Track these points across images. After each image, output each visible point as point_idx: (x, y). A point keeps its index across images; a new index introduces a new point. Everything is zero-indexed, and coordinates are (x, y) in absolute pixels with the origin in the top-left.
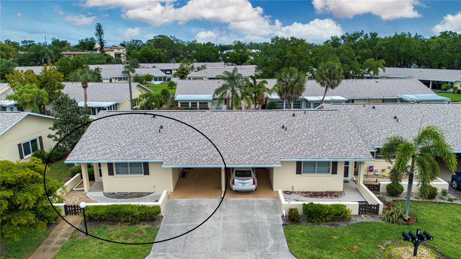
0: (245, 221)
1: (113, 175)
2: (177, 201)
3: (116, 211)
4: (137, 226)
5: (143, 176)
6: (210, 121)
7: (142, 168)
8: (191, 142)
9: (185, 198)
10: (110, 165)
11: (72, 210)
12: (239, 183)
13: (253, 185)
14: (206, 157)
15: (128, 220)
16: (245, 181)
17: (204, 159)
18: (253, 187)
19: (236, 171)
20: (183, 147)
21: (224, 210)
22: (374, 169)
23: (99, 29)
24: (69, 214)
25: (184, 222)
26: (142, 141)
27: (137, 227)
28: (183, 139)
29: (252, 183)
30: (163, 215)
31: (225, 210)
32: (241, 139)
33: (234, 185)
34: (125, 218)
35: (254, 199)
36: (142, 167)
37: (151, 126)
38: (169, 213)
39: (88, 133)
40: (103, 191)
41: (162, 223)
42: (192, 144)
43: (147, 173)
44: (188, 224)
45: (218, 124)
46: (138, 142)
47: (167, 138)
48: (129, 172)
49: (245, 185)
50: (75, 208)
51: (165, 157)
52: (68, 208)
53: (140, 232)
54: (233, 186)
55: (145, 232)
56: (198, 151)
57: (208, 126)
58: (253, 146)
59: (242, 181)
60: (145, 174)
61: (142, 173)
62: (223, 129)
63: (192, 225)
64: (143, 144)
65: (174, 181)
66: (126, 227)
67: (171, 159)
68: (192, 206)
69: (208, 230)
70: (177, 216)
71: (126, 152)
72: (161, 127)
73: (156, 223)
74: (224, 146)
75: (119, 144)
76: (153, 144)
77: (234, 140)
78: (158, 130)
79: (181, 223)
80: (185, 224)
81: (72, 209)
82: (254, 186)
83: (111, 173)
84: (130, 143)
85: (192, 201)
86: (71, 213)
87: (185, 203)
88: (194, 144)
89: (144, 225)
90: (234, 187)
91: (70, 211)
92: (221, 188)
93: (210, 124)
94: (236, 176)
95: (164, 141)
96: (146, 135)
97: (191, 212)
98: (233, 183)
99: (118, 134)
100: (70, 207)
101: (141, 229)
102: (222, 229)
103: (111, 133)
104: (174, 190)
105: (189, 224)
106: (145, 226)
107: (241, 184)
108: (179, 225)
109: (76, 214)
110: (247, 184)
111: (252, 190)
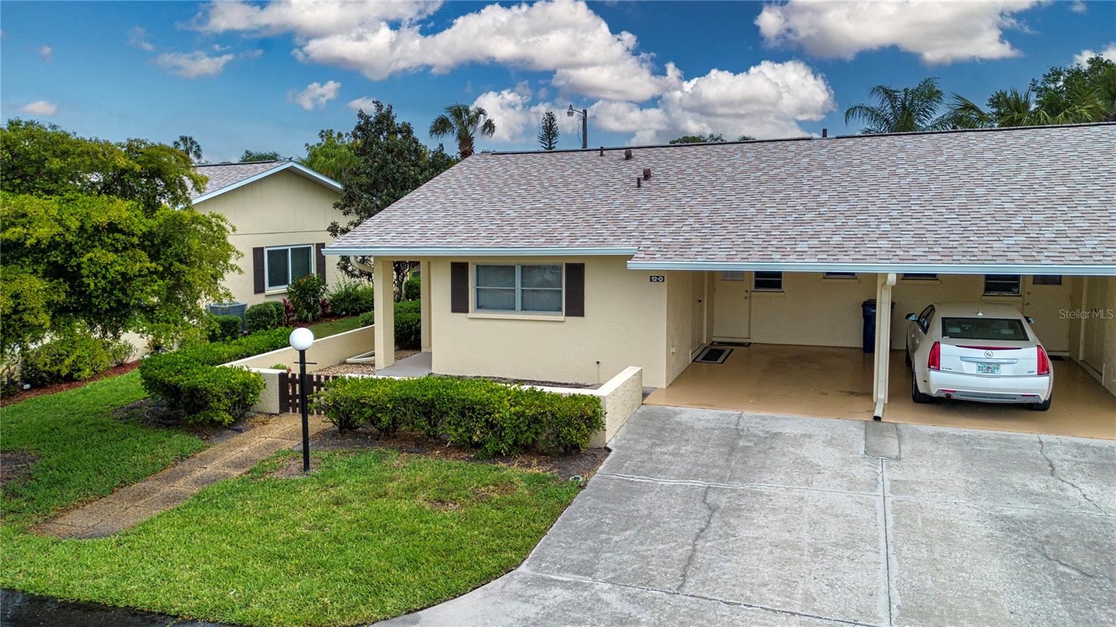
0: (1020, 509)
1: (467, 311)
2: (676, 414)
3: (430, 395)
4: (501, 464)
5: (562, 318)
6: (829, 158)
7: (561, 291)
8: (753, 206)
9: (711, 406)
12: (962, 358)
13: (1039, 374)
14: (815, 242)
15: (470, 438)
16: (997, 354)
17: (802, 246)
18: (1041, 386)
19: (944, 319)
20: (719, 219)
21: (890, 458)
24: (290, 409)
25: (696, 476)
26: (574, 207)
27: (497, 469)
28: (719, 200)
29: (1034, 366)
30: (608, 446)
31: (898, 459)
32: (971, 196)
33: (938, 369)
34: (460, 430)
35: (1045, 437)
36: (561, 286)
37: (613, 177)
38: (637, 441)
39: (418, 194)
41: (601, 468)
42: (753, 210)
43: (576, 307)
44: (713, 484)
45: (862, 163)
46: (559, 210)
47: (663, 199)
48: (518, 304)
49: (997, 373)
51: (645, 243)
52: (292, 385)
53: (505, 485)
54: (934, 374)
55: (523, 490)
56: (777, 228)
57: (822, 167)
59: (981, 354)
60: (569, 313)
61: (560, 309)
62: (885, 173)
63: (733, 491)
64: (575, 214)
65: (673, 350)
66: (455, 463)
67: (667, 246)
68: (738, 433)
69: (815, 517)
70: (670, 454)
71: (513, 231)
72: (647, 175)
73: (578, 466)
74: (894, 213)
75: (500, 213)
76: (609, 212)
77: (939, 196)
78: (636, 184)
79: (680, 476)
80: (700, 483)
82: (1043, 379)
83: (459, 304)
84: (533, 212)
85: (740, 416)
86: (297, 405)
87: (708, 421)
88: (760, 211)
89: (529, 466)
90: (937, 381)
92: (868, 393)
93: (829, 164)
94: (944, 334)
95: (649, 205)
96: (593, 194)
97: (733, 449)
98: (934, 361)
99: (505, 195)
101: (510, 478)
102: (891, 523)
103: (486, 193)
104: (670, 386)
105: (722, 485)
106: (529, 471)
107: (972, 368)
108: (672, 483)
110: (1004, 370)
111: (1029, 400)
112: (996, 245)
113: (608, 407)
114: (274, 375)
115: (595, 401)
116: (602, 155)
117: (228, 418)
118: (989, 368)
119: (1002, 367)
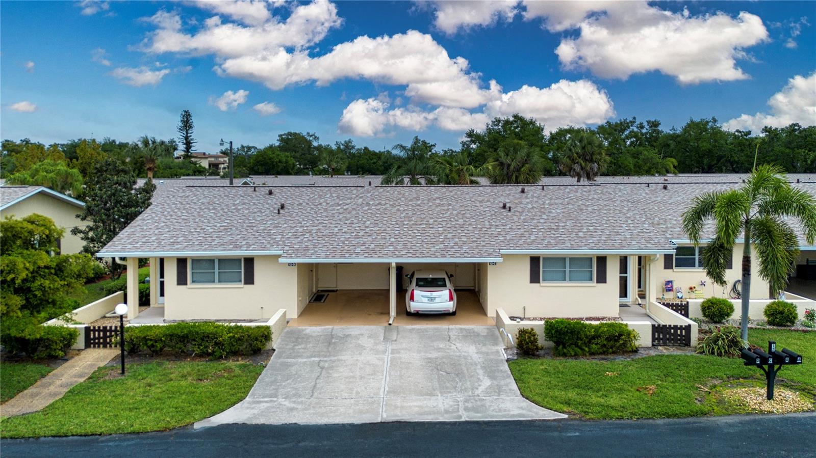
0: (434, 355)
1: (186, 284)
2: (303, 330)
3: (185, 331)
4: (223, 362)
5: (242, 286)
6: (372, 199)
7: (241, 272)
8: (336, 227)
9: (320, 325)
10: (182, 262)
11: (99, 338)
12: (423, 296)
13: (450, 301)
14: (363, 248)
15: (207, 351)
16: (435, 294)
17: (358, 250)
18: (450, 306)
19: (417, 279)
20: (320, 234)
21: (393, 341)
22: (675, 286)
23: (185, 119)
24: (92, 346)
25: (315, 357)
26: (245, 226)
27: (222, 364)
28: (320, 223)
29: (448, 297)
30: (274, 348)
31: (396, 341)
32: (428, 224)
33: (413, 301)
34: (201, 347)
35: (451, 327)
36: (241, 269)
37: (263, 206)
38: (286, 345)
39: (146, 215)
40: (164, 316)
41: (272, 358)
42: (336, 229)
43: (250, 280)
44: (322, 359)
45: (386, 203)
46: (237, 228)
47: (292, 222)
48: (217, 280)
49: (435, 301)
50: (105, 334)
51: (287, 248)
52: (92, 333)
53: (229, 370)
54: (412, 303)
55: (237, 371)
56: (347, 240)
57: (368, 205)
58: (449, 233)
59: (428, 294)
60: (246, 283)
61: (240, 280)
62: (394, 210)
63: (331, 360)
64: (247, 230)
65: (300, 299)
66: (200, 363)
67: (297, 250)
68: (332, 337)
69: (362, 366)
70: (303, 349)
71: (214, 240)
72: (283, 207)
73: (261, 359)
74: (397, 232)
75: (202, 229)
76: (265, 229)
77: (415, 224)
78: (277, 212)
79: (308, 357)
80: (317, 359)
81: (99, 334)
82: (452, 302)
83: (182, 280)
84: (222, 228)
85: (333, 329)
86: (97, 343)
87: (319, 332)
88: (340, 230)
89: (238, 361)
90: (414, 306)
91: (95, 338)
92: (388, 313)
93: (371, 203)
94: (416, 286)
95: (285, 225)
96: (254, 218)
97: (330, 343)
98: (412, 298)
99: (202, 216)
100: (97, 331)
101: (230, 367)
102: (389, 365)
103: (190, 215)
104: (299, 316)
105: (325, 359)
106: (238, 363)
107: (426, 300)
108: (305, 360)
109: (105, 347)
110: (437, 300)
111: (447, 312)
112: (433, 249)
113: (273, 330)
114: (81, 328)
115: (268, 328)
116: (255, 190)
117: (61, 353)
118: (432, 299)
119: (437, 299)
